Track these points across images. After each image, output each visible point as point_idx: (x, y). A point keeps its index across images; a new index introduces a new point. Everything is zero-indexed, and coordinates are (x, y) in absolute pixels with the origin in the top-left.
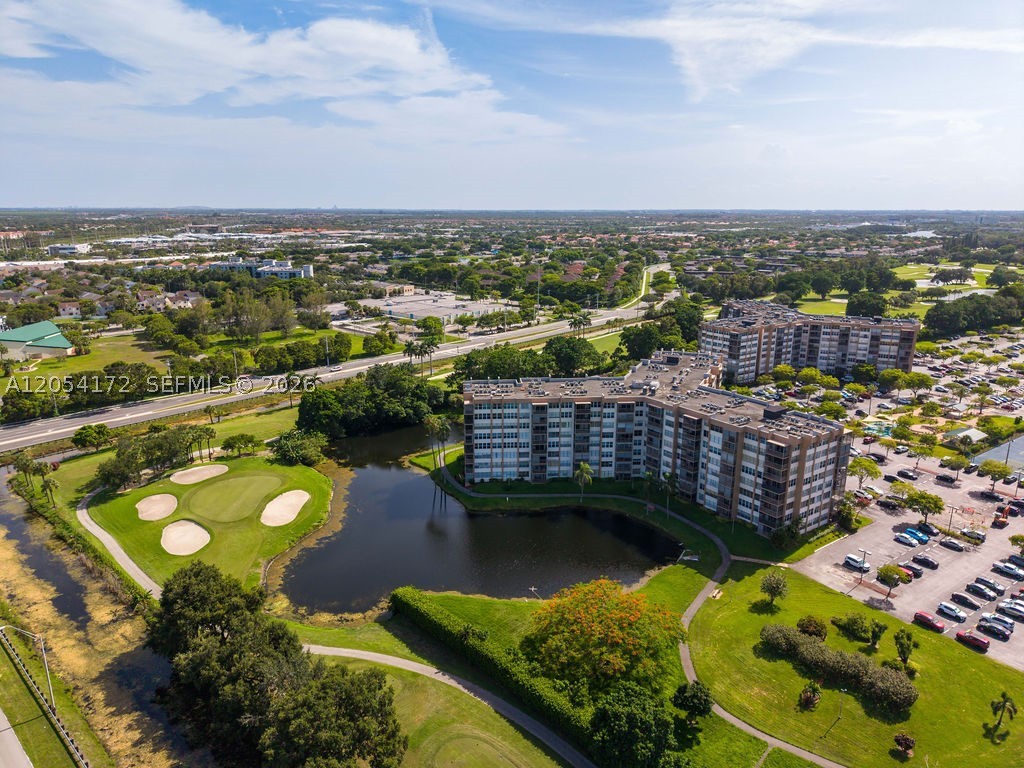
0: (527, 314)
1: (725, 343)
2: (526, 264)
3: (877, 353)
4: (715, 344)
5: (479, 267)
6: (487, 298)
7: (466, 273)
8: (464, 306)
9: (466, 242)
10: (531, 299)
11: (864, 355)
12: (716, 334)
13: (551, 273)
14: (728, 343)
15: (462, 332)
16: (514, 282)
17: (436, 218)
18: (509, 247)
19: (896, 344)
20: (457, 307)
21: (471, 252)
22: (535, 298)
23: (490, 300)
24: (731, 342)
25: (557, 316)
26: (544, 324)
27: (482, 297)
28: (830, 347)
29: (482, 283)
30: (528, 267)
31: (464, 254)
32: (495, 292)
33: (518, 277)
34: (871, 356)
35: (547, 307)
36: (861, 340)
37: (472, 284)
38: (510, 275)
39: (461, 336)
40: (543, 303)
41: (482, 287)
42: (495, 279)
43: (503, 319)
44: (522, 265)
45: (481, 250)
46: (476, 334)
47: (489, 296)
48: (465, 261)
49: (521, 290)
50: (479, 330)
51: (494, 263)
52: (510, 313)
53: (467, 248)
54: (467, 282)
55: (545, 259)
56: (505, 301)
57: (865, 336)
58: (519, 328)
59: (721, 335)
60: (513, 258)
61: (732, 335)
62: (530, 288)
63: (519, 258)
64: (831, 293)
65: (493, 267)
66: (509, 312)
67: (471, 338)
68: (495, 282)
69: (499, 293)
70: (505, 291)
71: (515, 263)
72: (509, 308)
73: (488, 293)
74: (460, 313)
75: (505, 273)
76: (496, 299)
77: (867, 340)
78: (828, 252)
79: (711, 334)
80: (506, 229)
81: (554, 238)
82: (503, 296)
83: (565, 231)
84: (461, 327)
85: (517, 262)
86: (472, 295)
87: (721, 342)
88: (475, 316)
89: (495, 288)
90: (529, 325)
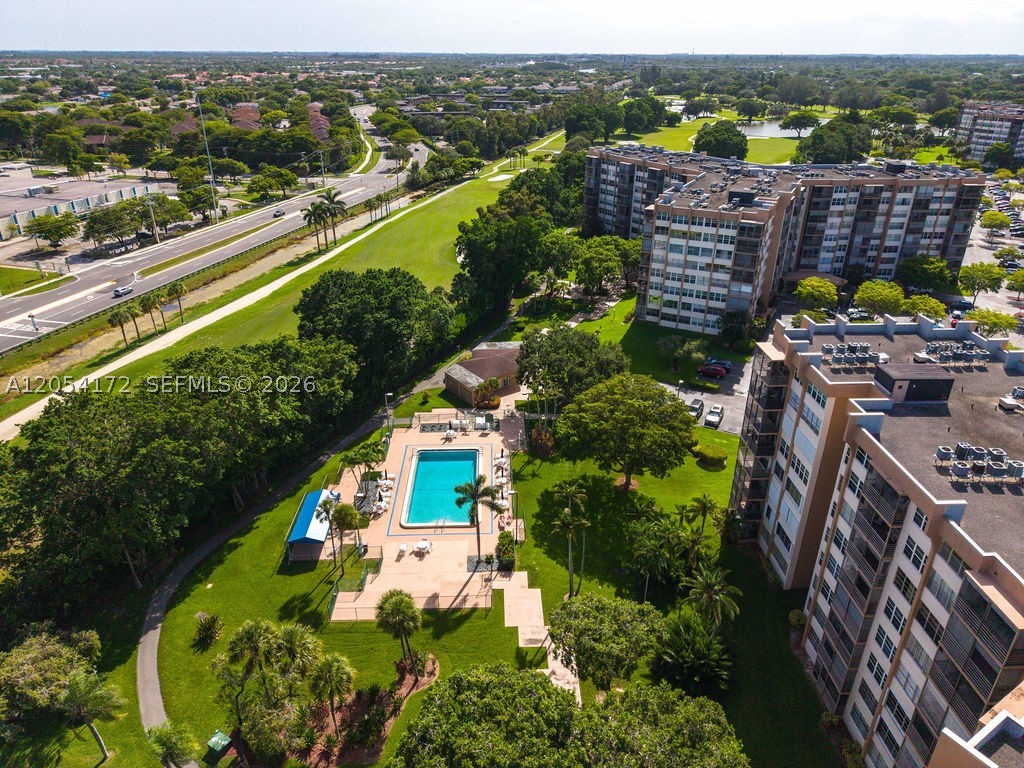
0: (198, 199)
1: (722, 247)
2: (162, 109)
3: (919, 231)
4: (694, 251)
5: (79, 116)
6: (101, 169)
7: (50, 124)
8: (49, 191)
9: (55, 83)
10: (193, 165)
11: (897, 238)
12: (695, 229)
13: (211, 119)
14: (731, 248)
15: (51, 255)
16: (149, 136)
17: (8, 58)
18: (127, 87)
19: (947, 212)
20: (32, 194)
21: (63, 95)
22: (200, 163)
23: (109, 172)
24: (740, 245)
25: (256, 195)
26: (237, 214)
27: (88, 167)
28: (842, 226)
29: (87, 141)
30: (166, 112)
31: (51, 99)
32: (115, 156)
33: (154, 129)
34: (910, 238)
35: (227, 177)
36: (898, 209)
37: (64, 144)
38: (139, 125)
39: (46, 265)
40: (220, 171)
41: (89, 149)
42: (112, 133)
43: (145, 215)
44: (155, 111)
45: (80, 94)
46: (86, 257)
47: (105, 166)
48: (52, 109)
49: (167, 151)
50: (91, 245)
51: (107, 108)
52: (160, 201)
53: (56, 91)
54: (52, 140)
55: (191, 102)
56: (141, 172)
57: (904, 202)
58: (187, 229)
59: (712, 230)
60: (137, 102)
61: (742, 229)
62: (185, 146)
63: (148, 101)
64: (616, 133)
65: (105, 115)
66: (156, 198)
67: (77, 270)
68: (114, 139)
69: (124, 157)
70: (136, 152)
71: (142, 109)
72: (154, 188)
73: (103, 160)
74: (40, 208)
75: (128, 123)
76: (120, 169)
77: (907, 209)
78: (536, 87)
79: (683, 227)
80: (117, 68)
81: (192, 77)
82: (135, 163)
83: (205, 69)
84: (44, 243)
85: (146, 108)
86: (68, 163)
87: (710, 245)
88: (79, 210)
89: (114, 148)
90: (206, 221)
